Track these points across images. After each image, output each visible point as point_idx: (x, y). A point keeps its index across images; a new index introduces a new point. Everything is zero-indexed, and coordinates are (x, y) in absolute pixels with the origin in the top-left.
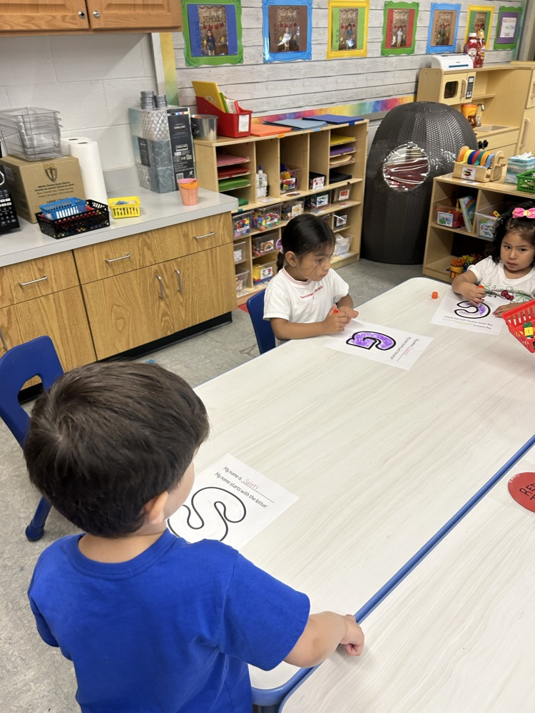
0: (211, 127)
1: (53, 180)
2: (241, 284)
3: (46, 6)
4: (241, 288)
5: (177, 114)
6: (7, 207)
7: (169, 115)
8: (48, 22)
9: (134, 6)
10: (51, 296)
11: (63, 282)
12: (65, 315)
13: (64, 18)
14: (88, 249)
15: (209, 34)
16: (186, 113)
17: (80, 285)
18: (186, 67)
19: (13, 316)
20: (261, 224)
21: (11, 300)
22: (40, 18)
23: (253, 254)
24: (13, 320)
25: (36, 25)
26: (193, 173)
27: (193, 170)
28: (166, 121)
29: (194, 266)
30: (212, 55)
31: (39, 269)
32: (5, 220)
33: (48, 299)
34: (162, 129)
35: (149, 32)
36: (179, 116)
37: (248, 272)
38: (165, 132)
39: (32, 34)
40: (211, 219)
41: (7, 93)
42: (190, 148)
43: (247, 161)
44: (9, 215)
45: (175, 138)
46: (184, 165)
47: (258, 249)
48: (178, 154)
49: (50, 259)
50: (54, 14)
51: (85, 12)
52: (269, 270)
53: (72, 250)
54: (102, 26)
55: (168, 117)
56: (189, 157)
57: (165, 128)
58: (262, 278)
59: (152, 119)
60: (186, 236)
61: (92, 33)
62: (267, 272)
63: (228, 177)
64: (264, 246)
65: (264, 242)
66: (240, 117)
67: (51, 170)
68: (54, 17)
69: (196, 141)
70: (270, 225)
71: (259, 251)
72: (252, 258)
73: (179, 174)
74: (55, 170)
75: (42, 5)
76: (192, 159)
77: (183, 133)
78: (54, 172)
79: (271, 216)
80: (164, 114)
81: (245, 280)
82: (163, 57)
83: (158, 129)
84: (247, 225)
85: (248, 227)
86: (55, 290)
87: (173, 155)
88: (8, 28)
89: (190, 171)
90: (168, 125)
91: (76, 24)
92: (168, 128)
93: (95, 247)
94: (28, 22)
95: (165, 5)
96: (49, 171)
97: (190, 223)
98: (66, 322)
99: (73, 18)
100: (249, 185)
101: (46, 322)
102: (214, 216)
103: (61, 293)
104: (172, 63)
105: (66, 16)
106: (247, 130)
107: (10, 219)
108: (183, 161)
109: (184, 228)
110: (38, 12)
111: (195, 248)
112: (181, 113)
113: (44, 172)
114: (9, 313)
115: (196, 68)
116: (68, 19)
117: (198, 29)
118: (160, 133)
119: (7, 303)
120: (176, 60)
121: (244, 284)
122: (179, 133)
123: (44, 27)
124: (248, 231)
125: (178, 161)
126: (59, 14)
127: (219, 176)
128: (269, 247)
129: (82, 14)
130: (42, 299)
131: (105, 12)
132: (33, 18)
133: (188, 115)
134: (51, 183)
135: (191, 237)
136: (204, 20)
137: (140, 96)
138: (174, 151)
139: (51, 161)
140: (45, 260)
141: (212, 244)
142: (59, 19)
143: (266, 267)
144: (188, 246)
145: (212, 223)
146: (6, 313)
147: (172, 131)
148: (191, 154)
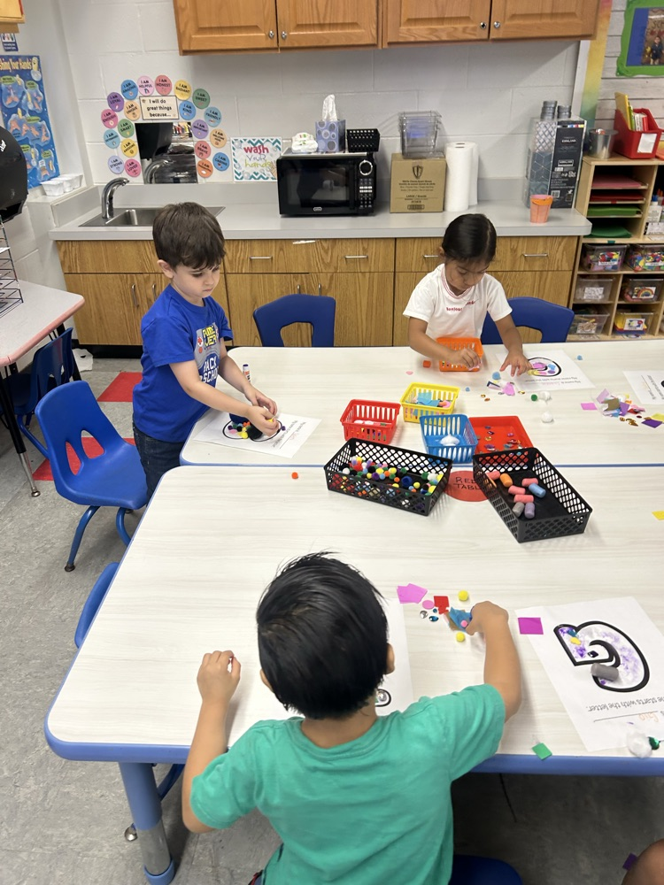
0: (605, 144)
1: (417, 177)
2: (595, 328)
3: (451, 19)
4: (593, 332)
5: (569, 126)
6: (368, 193)
7: (559, 127)
8: (449, 34)
9: (541, 15)
10: (367, 275)
11: (380, 265)
12: (375, 295)
13: (464, 30)
14: (410, 241)
15: (657, 41)
16: (580, 126)
17: (395, 272)
18: (615, 76)
19: (334, 282)
20: (637, 264)
21: (336, 268)
22: (443, 30)
23: (621, 297)
24: (333, 286)
25: (437, 37)
26: (573, 192)
27: (574, 189)
28: (554, 133)
29: (516, 284)
30: (654, 64)
31: (364, 248)
32: (364, 204)
33: (365, 276)
34: (547, 141)
35: (577, 39)
36: (572, 129)
37: (608, 315)
38: (550, 145)
39: (444, 44)
40: (549, 239)
41: (418, 96)
42: (576, 165)
43: (643, 187)
44: (368, 200)
45: (560, 152)
46: (563, 182)
47: (631, 293)
48: (559, 169)
49: (375, 241)
50: (456, 26)
51: (487, 24)
52: (640, 323)
53: (396, 239)
54: (501, 36)
55: (558, 129)
56: (572, 175)
57: (550, 140)
58: (626, 328)
59: (538, 129)
60: (514, 251)
61: (490, 43)
62: (635, 323)
63: (610, 203)
64: (639, 291)
65: (641, 286)
66: (643, 135)
67: (418, 168)
68: (456, 29)
69: (585, 159)
70: (649, 267)
71: (631, 296)
72: (617, 302)
73: (555, 191)
74: (421, 168)
75: (448, 18)
76: (576, 177)
77: (572, 147)
78: (420, 170)
79: (653, 256)
80: (554, 125)
81: (603, 324)
82: (588, 66)
83: (542, 141)
84: (615, 260)
85: (616, 263)
86: (372, 270)
87: (553, 170)
88: (412, 39)
89: (569, 189)
90: (555, 137)
91: (475, 35)
92: (554, 141)
93: (417, 241)
94: (430, 34)
95: (578, 13)
96: (416, 169)
97: (521, 239)
98: (374, 302)
99: (474, 29)
100: (637, 216)
101: (358, 295)
102: (553, 237)
103: (376, 274)
104: (599, 72)
105: (467, 27)
106: (650, 151)
107: (368, 204)
108: (564, 177)
109: (514, 242)
110: (443, 24)
111: (522, 266)
112: (574, 126)
113: (411, 169)
114: (332, 277)
115: (631, 78)
116: (468, 31)
117: (643, 36)
118: (544, 144)
119: (332, 270)
120: (604, 69)
121: (598, 328)
122: (566, 148)
123: (444, 38)
124: (614, 267)
125: (557, 177)
126: (460, 26)
127: (591, 199)
128: (648, 295)
129: (483, 26)
130: (360, 274)
131: (507, 23)
132: (436, 30)
133: (583, 129)
134: (415, 179)
135: (519, 254)
136: (653, 25)
137: (542, 105)
138: (555, 165)
139: (420, 160)
140: (371, 241)
141: (543, 266)
142: (459, 30)
143: (636, 317)
144: (514, 262)
145: (549, 244)
146: (329, 278)
147: (558, 143)
148: (576, 171)
